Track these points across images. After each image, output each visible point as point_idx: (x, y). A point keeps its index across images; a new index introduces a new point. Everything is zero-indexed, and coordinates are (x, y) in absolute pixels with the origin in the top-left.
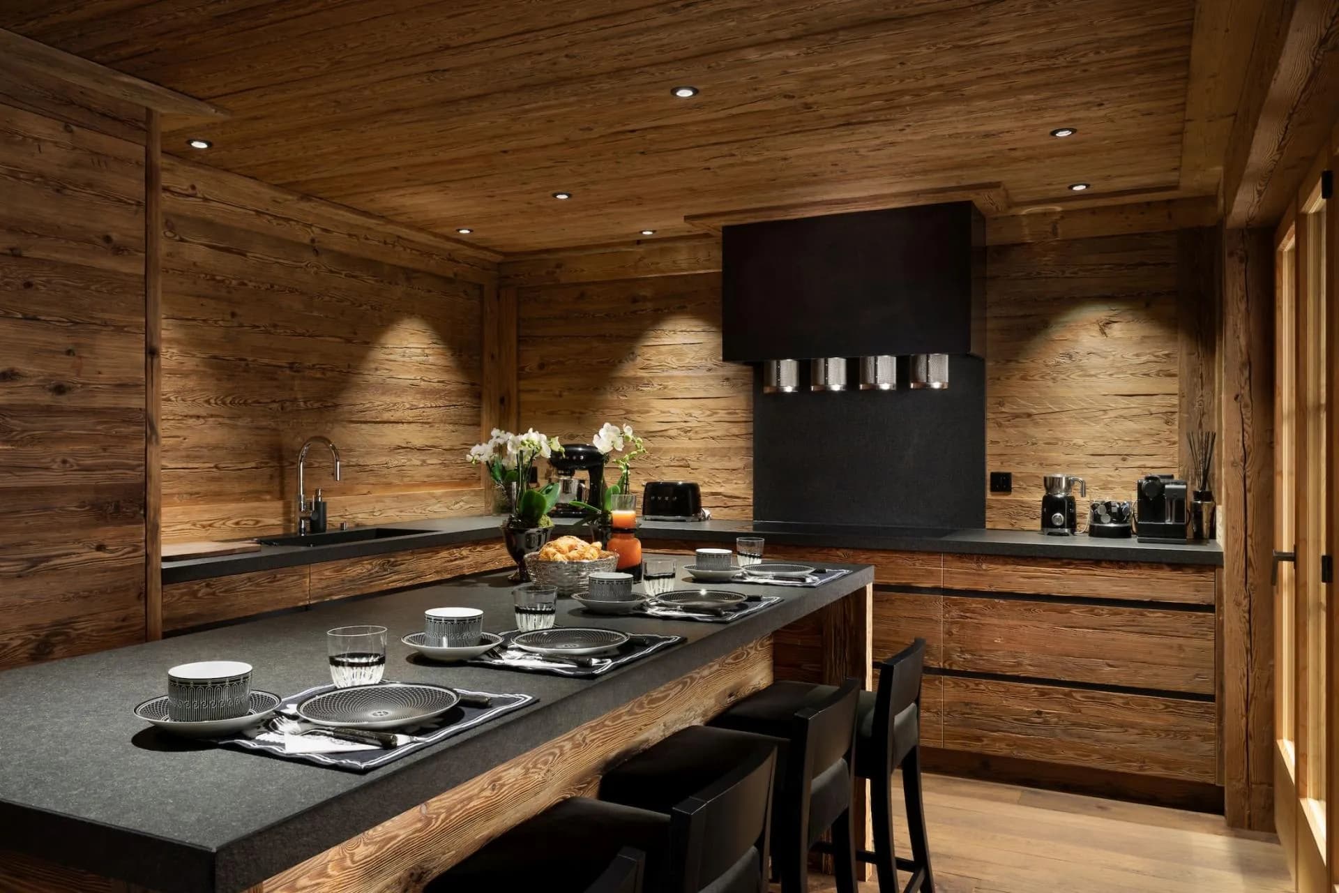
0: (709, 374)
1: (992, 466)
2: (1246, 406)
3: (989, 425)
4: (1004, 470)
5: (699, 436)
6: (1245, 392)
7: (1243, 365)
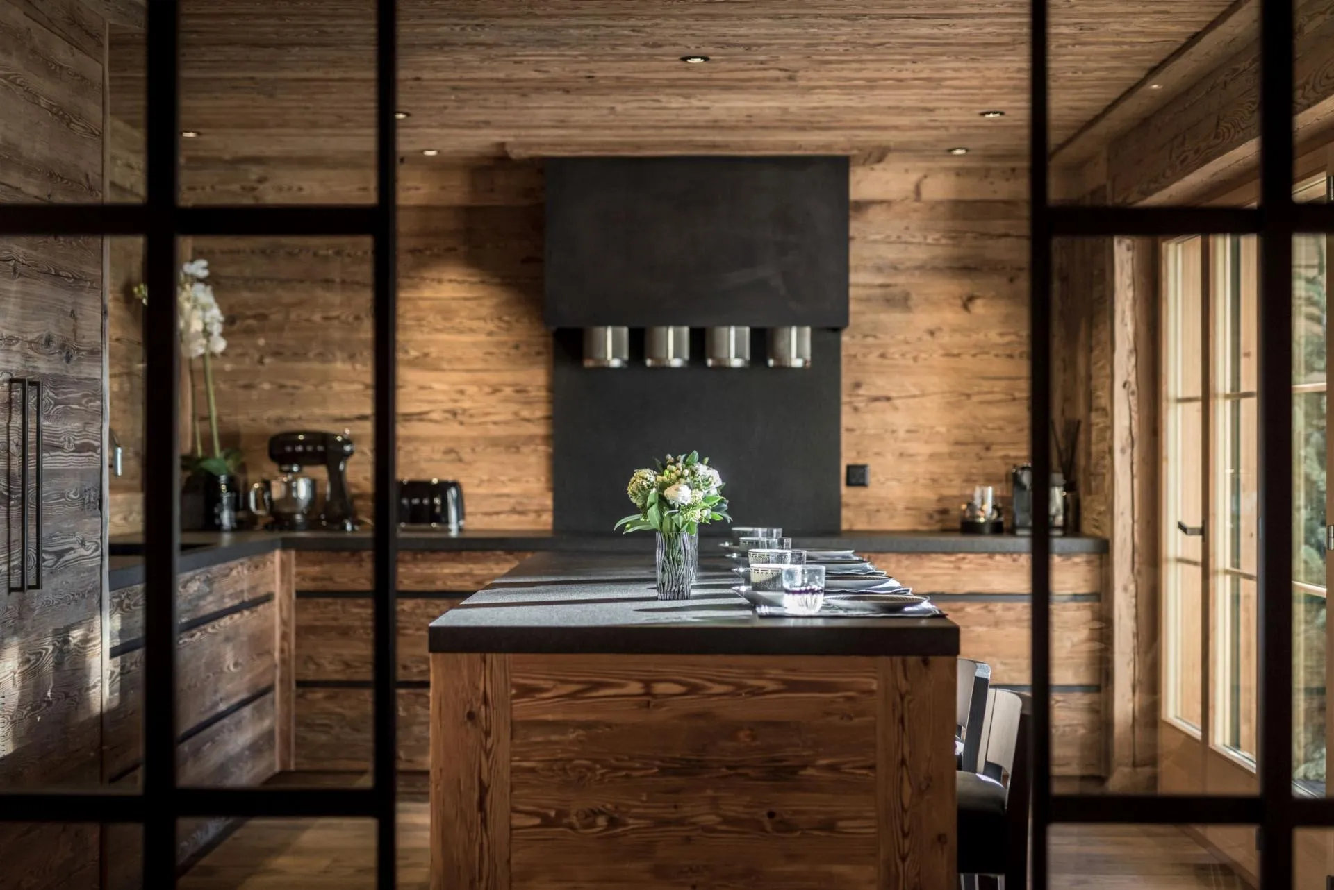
0: (489, 339)
1: (848, 458)
2: (1133, 393)
3: (845, 410)
4: (860, 462)
5: (475, 420)
6: (1132, 379)
7: (1131, 352)
